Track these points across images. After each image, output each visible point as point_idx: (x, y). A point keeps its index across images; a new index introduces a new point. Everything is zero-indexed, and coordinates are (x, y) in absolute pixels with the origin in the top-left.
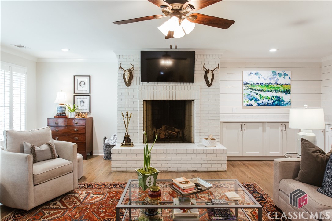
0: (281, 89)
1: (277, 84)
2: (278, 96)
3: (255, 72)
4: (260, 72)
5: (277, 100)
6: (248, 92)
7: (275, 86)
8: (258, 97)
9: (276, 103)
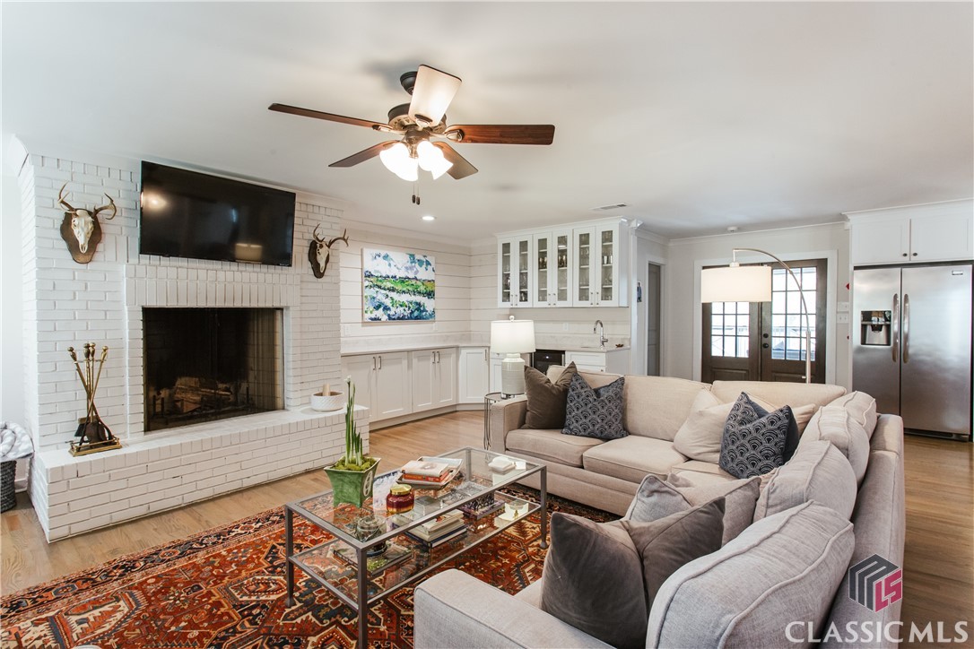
0: (422, 288)
1: (416, 278)
2: (418, 301)
3: (383, 253)
4: (391, 254)
5: (417, 309)
6: (371, 292)
7: (414, 282)
8: (388, 302)
9: (416, 313)
